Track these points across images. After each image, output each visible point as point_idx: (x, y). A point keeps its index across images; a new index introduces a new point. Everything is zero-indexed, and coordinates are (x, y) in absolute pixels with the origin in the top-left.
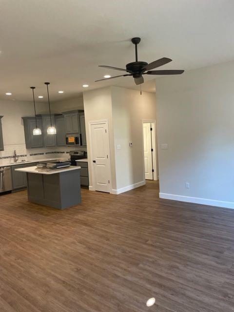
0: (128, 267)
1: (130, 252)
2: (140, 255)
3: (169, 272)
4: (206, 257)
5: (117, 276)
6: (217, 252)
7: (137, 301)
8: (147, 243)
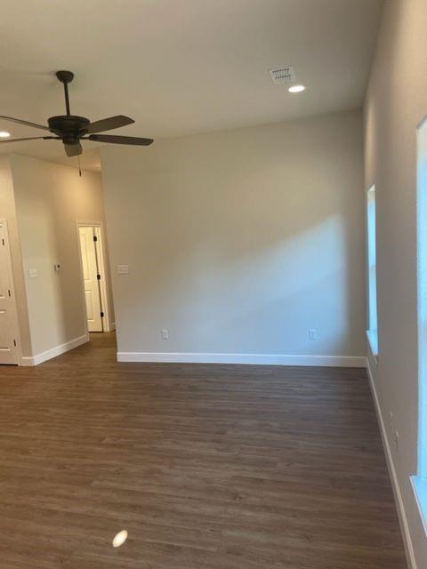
0: (73, 492)
1: (72, 465)
2: (92, 465)
3: (146, 481)
4: (201, 444)
5: (51, 513)
6: (217, 433)
7: (95, 543)
8: (104, 442)
